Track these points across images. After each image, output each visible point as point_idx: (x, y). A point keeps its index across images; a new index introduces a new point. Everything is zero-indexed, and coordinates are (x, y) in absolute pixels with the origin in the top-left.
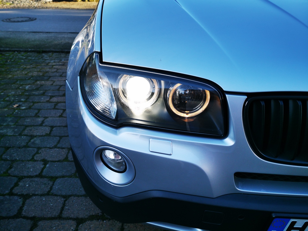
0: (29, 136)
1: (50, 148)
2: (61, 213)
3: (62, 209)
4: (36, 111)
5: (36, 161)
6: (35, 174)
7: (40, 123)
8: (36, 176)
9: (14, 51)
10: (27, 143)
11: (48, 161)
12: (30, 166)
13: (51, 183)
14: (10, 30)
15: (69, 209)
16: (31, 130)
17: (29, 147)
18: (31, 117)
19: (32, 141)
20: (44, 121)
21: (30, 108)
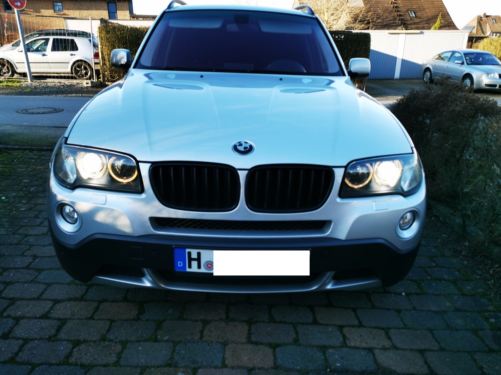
0: (23, 235)
1: (43, 246)
2: (41, 295)
3: (43, 293)
4: (37, 213)
5: (25, 256)
6: (22, 266)
7: (39, 223)
8: (23, 268)
9: (25, 149)
10: (20, 241)
11: (39, 257)
12: (18, 260)
13: (37, 274)
15: (49, 293)
16: (27, 230)
17: (21, 245)
18: (30, 218)
19: (26, 239)
20: (43, 221)
21: (30, 209)
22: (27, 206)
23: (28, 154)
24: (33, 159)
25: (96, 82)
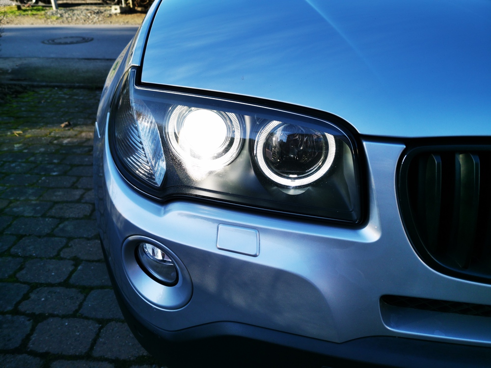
0: (57, 218)
3: (95, 342)
4: (74, 179)
5: (62, 259)
6: (58, 281)
7: (77, 197)
8: (60, 285)
9: (54, 87)
10: (53, 229)
11: (82, 260)
12: (51, 267)
13: (81, 297)
14: (52, 56)
15: (104, 343)
16: (61, 209)
17: (54, 236)
18: (65, 187)
19: (61, 226)
22: (60, 168)
23: (57, 93)
25: (125, 8)
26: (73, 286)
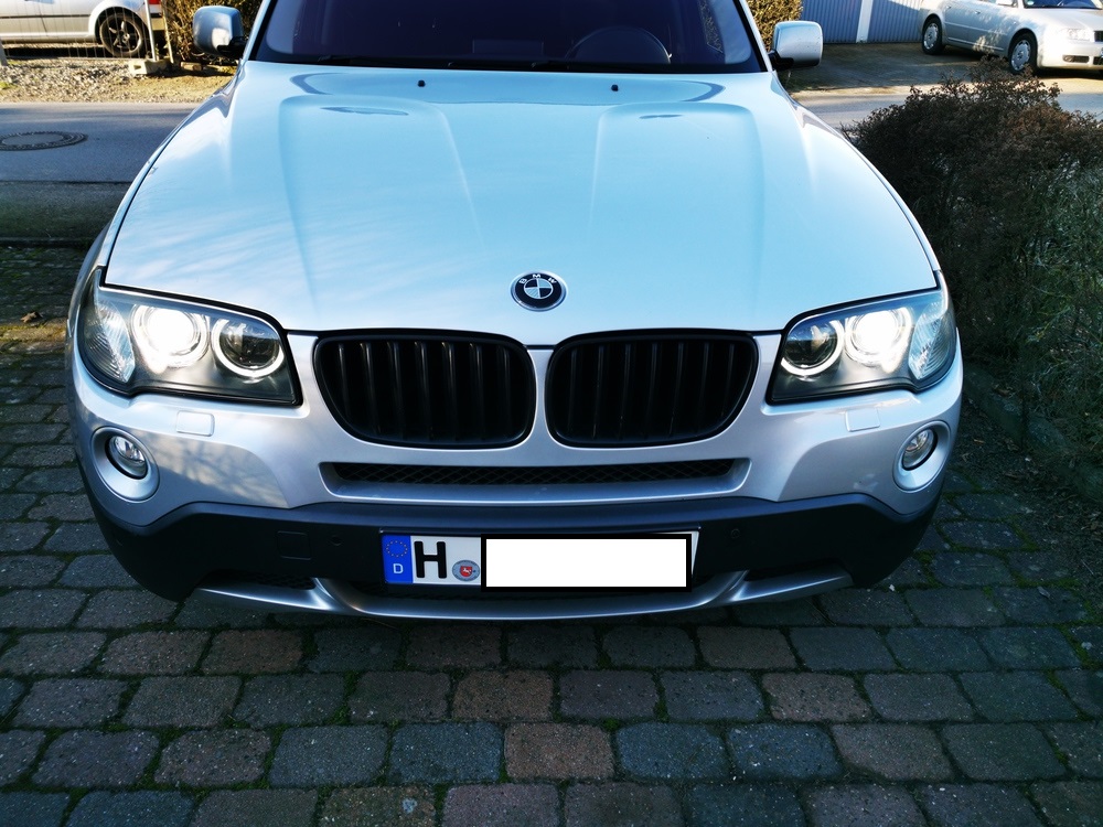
0: (21, 468)
1: (70, 494)
2: (76, 619)
3: (80, 612)
4: (48, 409)
5: (30, 521)
6: (25, 547)
7: (53, 436)
8: (28, 552)
9: (5, 245)
10: (15, 483)
11: (63, 521)
12: (14, 531)
13: (61, 565)
15: (93, 613)
16: (27, 454)
17: (17, 492)
18: (32, 423)
19: (27, 478)
20: (64, 431)
21: (31, 400)
22: (24, 392)
23: (12, 258)
24: (27, 268)
25: (158, 63)
26: (50, 553)
